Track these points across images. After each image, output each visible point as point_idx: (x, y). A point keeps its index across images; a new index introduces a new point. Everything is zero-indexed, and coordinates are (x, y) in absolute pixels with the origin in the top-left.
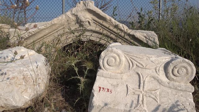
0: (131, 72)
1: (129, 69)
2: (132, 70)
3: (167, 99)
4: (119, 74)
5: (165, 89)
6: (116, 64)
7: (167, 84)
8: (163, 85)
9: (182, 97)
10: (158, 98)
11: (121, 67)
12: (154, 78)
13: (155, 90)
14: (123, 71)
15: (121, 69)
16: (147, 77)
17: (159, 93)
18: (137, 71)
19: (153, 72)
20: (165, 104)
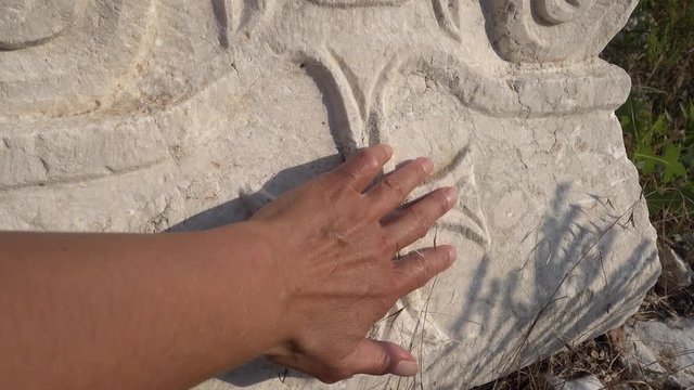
0: (250, 61)
1: (224, 42)
2: (250, 46)
3: (525, 198)
4: (143, 119)
5: (500, 129)
6: (68, 15)
7: (512, 94)
8: (483, 110)
9: (587, 153)
10: (480, 214)
11: (136, 38)
12: (428, 70)
13: (448, 161)
14: (172, 71)
15: (142, 54)
16: (384, 77)
17: (477, 173)
18: (297, 42)
19: (418, 25)
20: (520, 234)
